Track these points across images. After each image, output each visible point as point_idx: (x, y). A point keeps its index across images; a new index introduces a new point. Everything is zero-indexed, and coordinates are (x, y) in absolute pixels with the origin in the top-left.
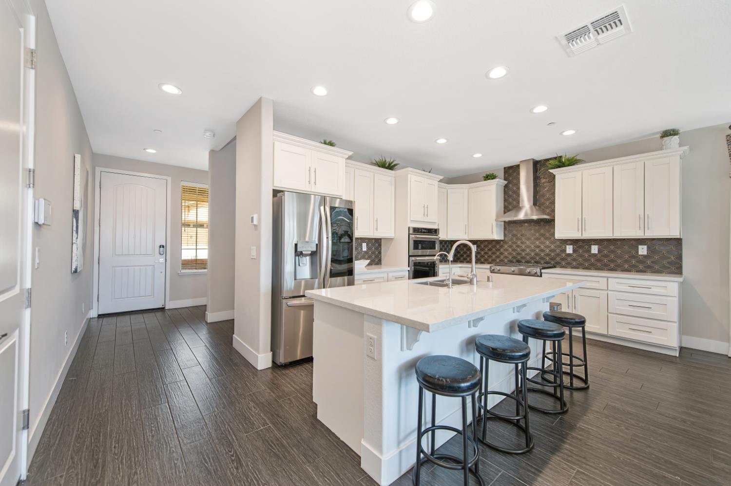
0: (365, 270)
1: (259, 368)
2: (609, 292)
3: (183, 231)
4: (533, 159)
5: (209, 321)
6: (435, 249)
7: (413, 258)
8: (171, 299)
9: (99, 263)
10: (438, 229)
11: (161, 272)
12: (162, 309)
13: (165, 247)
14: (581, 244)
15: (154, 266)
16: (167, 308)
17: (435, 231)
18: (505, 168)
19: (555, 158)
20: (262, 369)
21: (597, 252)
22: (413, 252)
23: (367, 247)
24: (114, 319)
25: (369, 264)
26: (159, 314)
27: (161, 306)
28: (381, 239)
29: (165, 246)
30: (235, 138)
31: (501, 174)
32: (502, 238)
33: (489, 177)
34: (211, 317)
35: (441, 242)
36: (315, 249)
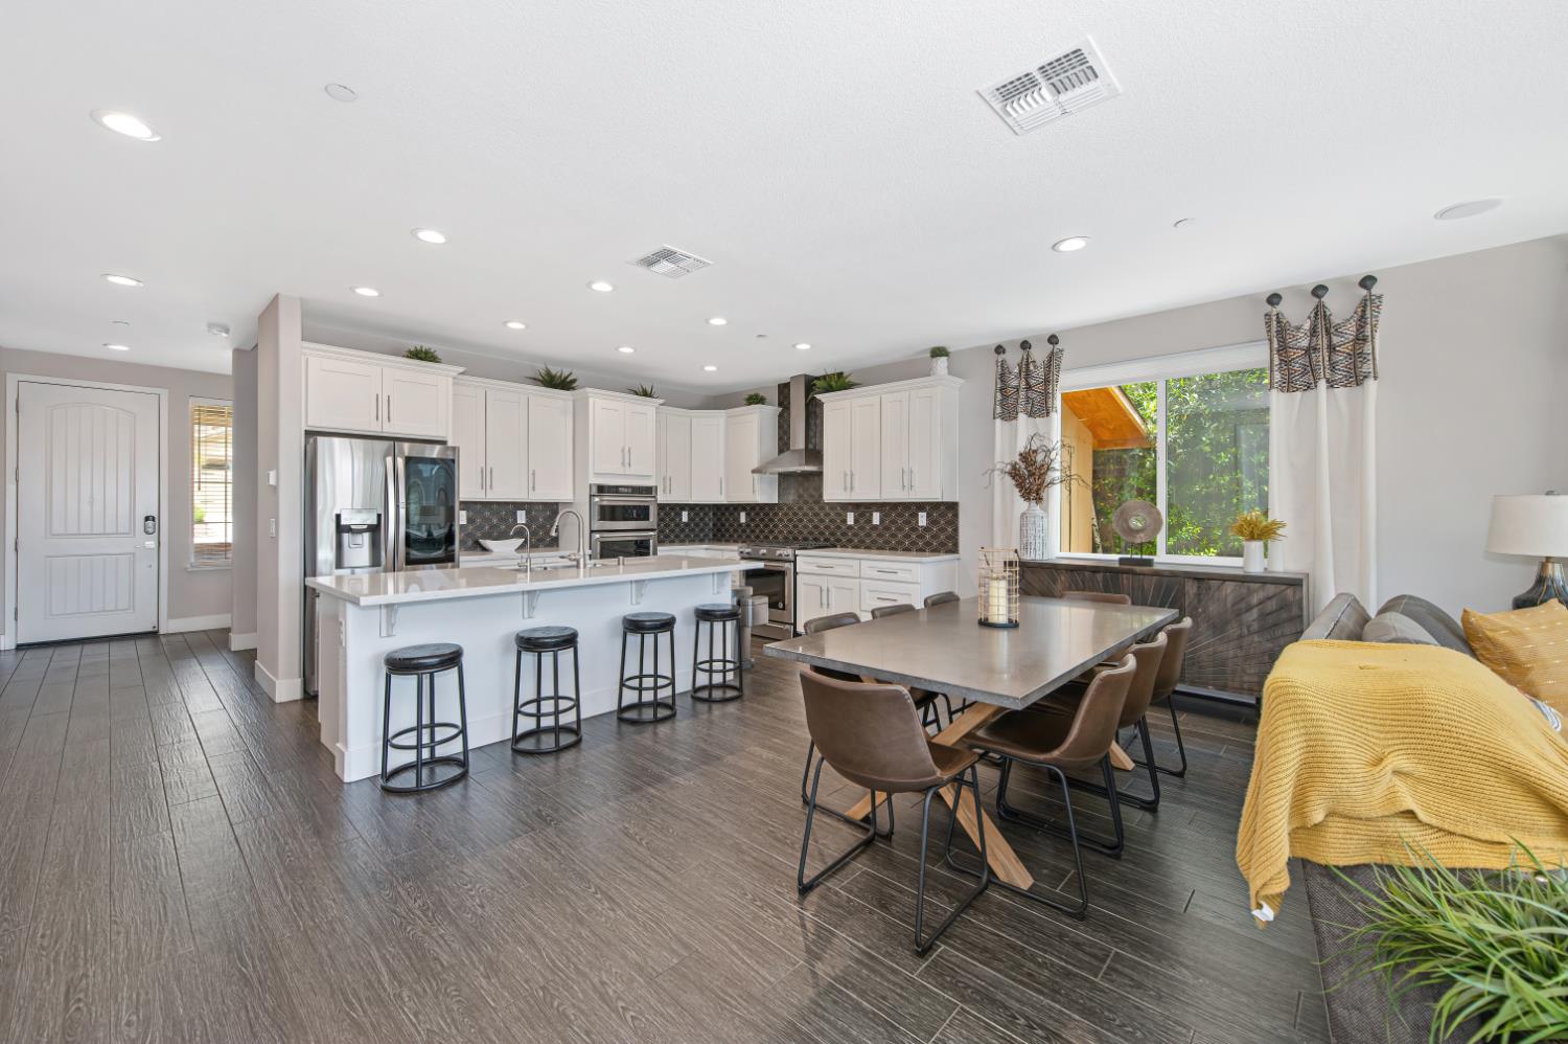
0: (515, 553)
1: (278, 700)
2: (863, 581)
3: (196, 489)
4: (806, 376)
5: (234, 648)
6: (648, 519)
7: (598, 536)
8: (171, 616)
9: (16, 550)
10: (656, 487)
11: (151, 566)
12: (153, 635)
13: (157, 521)
14: (863, 509)
15: (133, 554)
16: (161, 632)
17: (648, 491)
18: (779, 386)
19: (824, 377)
20: (283, 700)
21: (878, 523)
22: (597, 525)
23: (527, 517)
24: (49, 652)
25: (522, 547)
26: (144, 646)
27: (151, 629)
28: (557, 504)
29: (156, 517)
30: (257, 345)
31: (774, 396)
32: (775, 500)
33: (755, 399)
34: (238, 642)
35: (661, 507)
36: (375, 522)
